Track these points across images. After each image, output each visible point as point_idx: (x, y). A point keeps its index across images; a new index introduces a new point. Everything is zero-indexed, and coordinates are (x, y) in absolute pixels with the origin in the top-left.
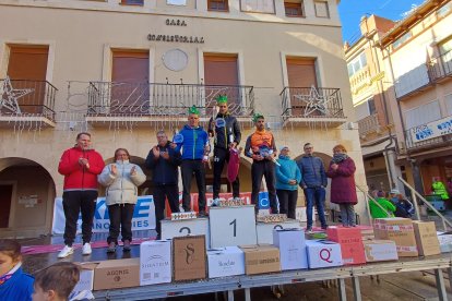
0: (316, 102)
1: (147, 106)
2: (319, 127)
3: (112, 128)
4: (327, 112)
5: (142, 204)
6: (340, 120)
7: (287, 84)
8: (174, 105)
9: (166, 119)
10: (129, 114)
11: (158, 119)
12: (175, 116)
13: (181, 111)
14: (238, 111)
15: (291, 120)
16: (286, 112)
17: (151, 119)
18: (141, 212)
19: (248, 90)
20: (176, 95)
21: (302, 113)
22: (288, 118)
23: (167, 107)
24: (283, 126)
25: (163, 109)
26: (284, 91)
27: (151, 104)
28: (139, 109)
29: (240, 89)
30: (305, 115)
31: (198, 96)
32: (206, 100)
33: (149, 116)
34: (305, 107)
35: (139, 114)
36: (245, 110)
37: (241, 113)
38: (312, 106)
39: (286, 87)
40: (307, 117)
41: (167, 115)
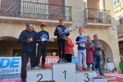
0: (100, 16)
1: (19, 12)
2: (101, 28)
4: (104, 21)
5: (15, 61)
6: (110, 25)
7: (86, 7)
8: (33, 13)
9: (29, 20)
10: (10, 15)
11: (25, 19)
12: (34, 18)
13: (37, 16)
14: (64, 18)
15: (88, 24)
16: (86, 20)
17: (22, 19)
18: (14, 65)
19: (69, 8)
20: (34, 8)
21: (93, 21)
22: (87, 23)
23: (30, 13)
24: (84, 26)
25: (27, 14)
26: (85, 10)
27: (22, 12)
28: (16, 13)
29: (65, 7)
30: (95, 22)
31: (45, 9)
32: (49, 12)
33: (20, 17)
34: (95, 18)
35: (15, 16)
36: (67, 18)
37: (66, 19)
38: (97, 18)
39: (86, 8)
40: (95, 23)
41: (30, 18)
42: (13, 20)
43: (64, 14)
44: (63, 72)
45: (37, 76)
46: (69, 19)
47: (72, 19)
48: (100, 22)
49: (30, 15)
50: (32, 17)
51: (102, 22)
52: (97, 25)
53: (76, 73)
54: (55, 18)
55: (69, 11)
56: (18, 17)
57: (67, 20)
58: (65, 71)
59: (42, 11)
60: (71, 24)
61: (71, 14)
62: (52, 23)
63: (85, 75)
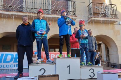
0: (105, 10)
1: (22, 7)
2: (106, 23)
3: (4, 17)
4: (110, 16)
6: (116, 20)
7: (91, 1)
8: (36, 8)
9: (32, 15)
11: (28, 14)
15: (93, 18)
16: (90, 15)
17: (24, 14)
19: (73, 3)
20: (37, 3)
21: (98, 16)
22: (91, 17)
23: (32, 8)
24: (89, 21)
25: (30, 9)
26: (90, 4)
27: (24, 7)
28: (18, 8)
29: (69, 2)
30: (100, 16)
31: (48, 4)
32: (52, 6)
33: (23, 12)
34: (100, 13)
35: (18, 11)
36: (71, 12)
37: (69, 14)
38: (103, 13)
39: (91, 3)
40: (100, 18)
41: (32, 13)
42: (15, 15)
43: (67, 8)
44: (67, 67)
45: (40, 71)
46: (73, 14)
47: (76, 13)
48: (106, 17)
49: (32, 10)
50: (35, 12)
51: (108, 17)
52: (102, 20)
53: (81, 68)
54: (59, 12)
55: (73, 6)
56: (20, 12)
57: (71, 15)
58: (69, 66)
59: (45, 6)
60: (75, 19)
61: (75, 9)
62: (55, 18)
63: (90, 70)
